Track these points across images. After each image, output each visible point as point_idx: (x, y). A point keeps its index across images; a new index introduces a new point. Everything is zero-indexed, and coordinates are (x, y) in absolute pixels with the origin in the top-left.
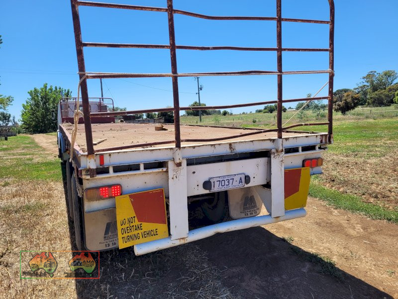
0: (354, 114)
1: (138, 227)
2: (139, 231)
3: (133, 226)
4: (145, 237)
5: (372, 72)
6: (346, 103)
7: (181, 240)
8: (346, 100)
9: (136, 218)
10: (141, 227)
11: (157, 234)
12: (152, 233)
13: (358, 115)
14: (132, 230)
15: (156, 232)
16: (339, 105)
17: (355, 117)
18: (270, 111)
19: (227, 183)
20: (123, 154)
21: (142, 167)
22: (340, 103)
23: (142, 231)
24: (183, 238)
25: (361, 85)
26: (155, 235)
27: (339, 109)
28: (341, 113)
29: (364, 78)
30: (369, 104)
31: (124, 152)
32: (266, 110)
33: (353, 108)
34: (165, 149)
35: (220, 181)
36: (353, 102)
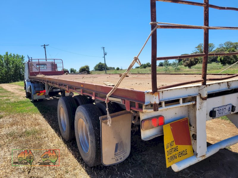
0: (196, 68)
1: (176, 149)
2: (177, 152)
3: (173, 148)
4: (180, 157)
5: (201, 44)
6: (191, 62)
7: (203, 157)
8: (191, 60)
9: (174, 142)
10: (177, 148)
11: (187, 154)
12: (184, 153)
13: (198, 68)
14: (172, 151)
15: (186, 152)
16: (187, 63)
17: (196, 69)
18: (144, 67)
19: (222, 112)
20: (170, 91)
21: (181, 101)
22: (188, 62)
23: (178, 152)
24: (203, 156)
25: (195, 52)
26: (185, 154)
27: (187, 65)
28: (188, 68)
29: (196, 48)
30: (200, 62)
31: (171, 90)
32: (142, 67)
33: (195, 64)
34: (194, 86)
35: (218, 110)
36: (195, 61)
